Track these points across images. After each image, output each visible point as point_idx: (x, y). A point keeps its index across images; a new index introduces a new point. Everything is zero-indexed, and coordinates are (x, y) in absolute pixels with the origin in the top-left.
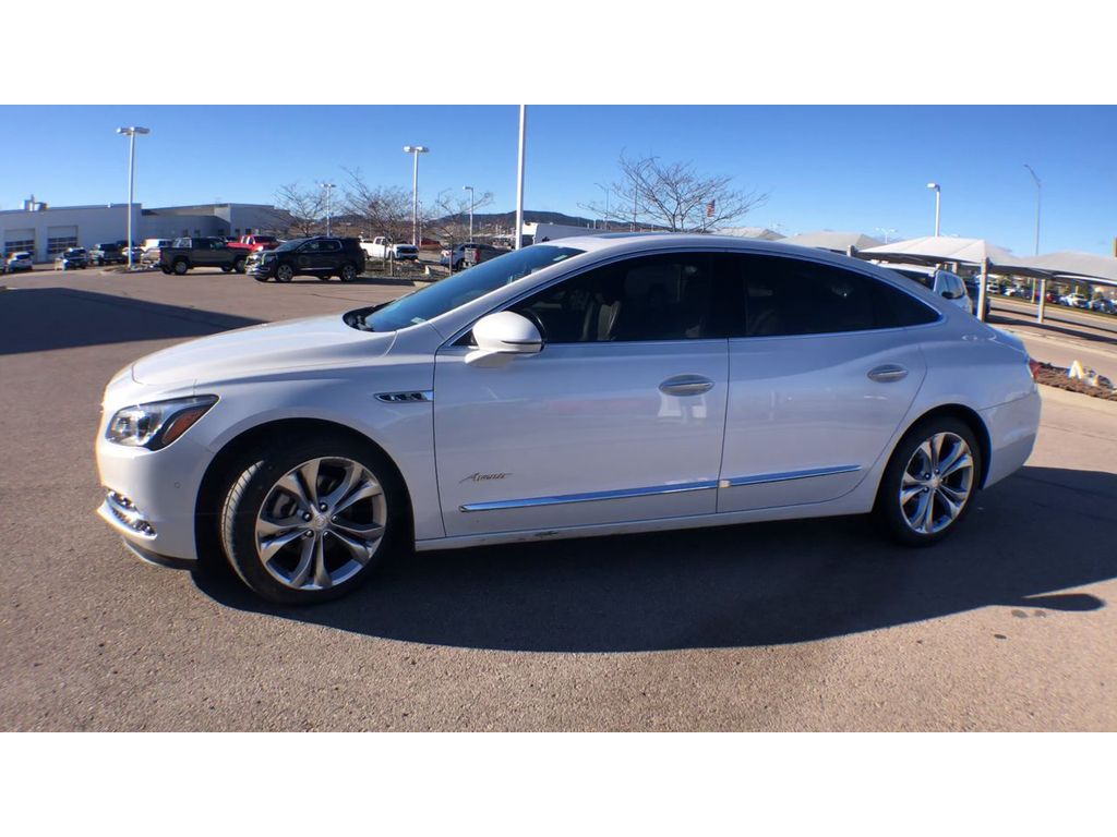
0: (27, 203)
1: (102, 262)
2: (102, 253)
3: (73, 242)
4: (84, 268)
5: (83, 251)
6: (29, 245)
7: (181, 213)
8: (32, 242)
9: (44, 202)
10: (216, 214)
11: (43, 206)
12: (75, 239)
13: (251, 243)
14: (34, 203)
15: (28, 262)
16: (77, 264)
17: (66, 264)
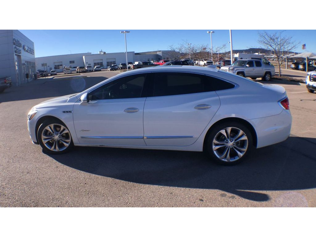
0: (100, 52)
1: (122, 68)
2: (122, 66)
3: (114, 63)
4: (116, 70)
5: (116, 66)
6: (101, 64)
7: (147, 54)
8: (102, 63)
9: (105, 52)
10: (157, 54)
11: (105, 53)
12: (115, 62)
13: (162, 62)
14: (102, 52)
15: (100, 69)
16: (114, 69)
17: (110, 69)
